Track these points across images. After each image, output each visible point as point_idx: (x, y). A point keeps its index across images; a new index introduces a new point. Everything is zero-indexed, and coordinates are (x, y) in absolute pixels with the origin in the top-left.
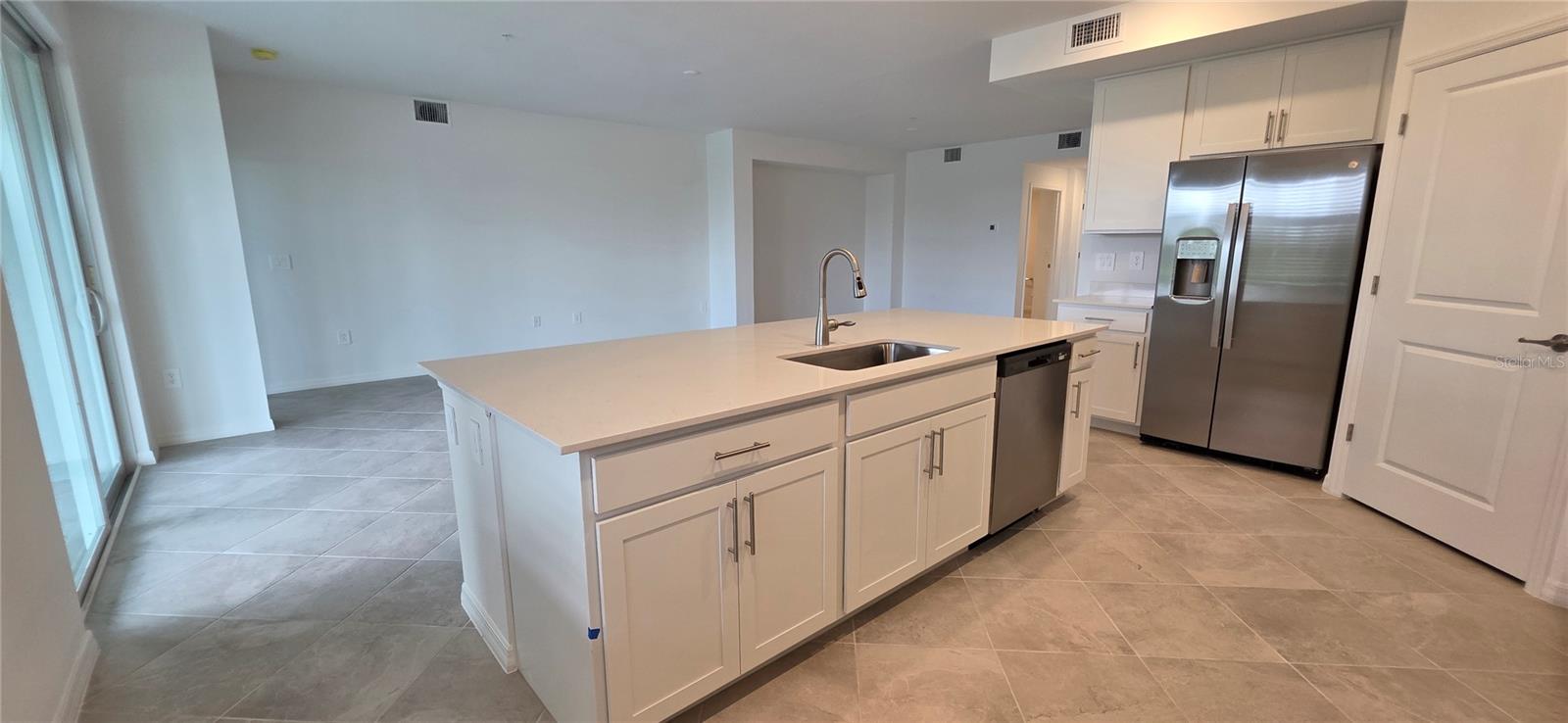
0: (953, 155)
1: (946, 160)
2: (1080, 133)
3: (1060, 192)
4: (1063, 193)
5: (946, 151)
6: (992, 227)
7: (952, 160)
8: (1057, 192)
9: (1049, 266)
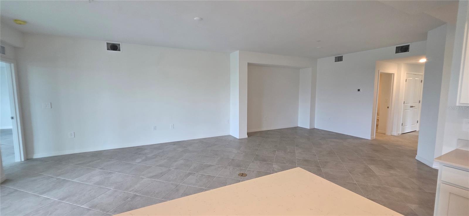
0: (339, 59)
1: (336, 61)
2: (409, 46)
3: (394, 74)
4: (395, 74)
5: (336, 58)
6: (359, 90)
7: (339, 61)
8: (392, 74)
9: (388, 107)
